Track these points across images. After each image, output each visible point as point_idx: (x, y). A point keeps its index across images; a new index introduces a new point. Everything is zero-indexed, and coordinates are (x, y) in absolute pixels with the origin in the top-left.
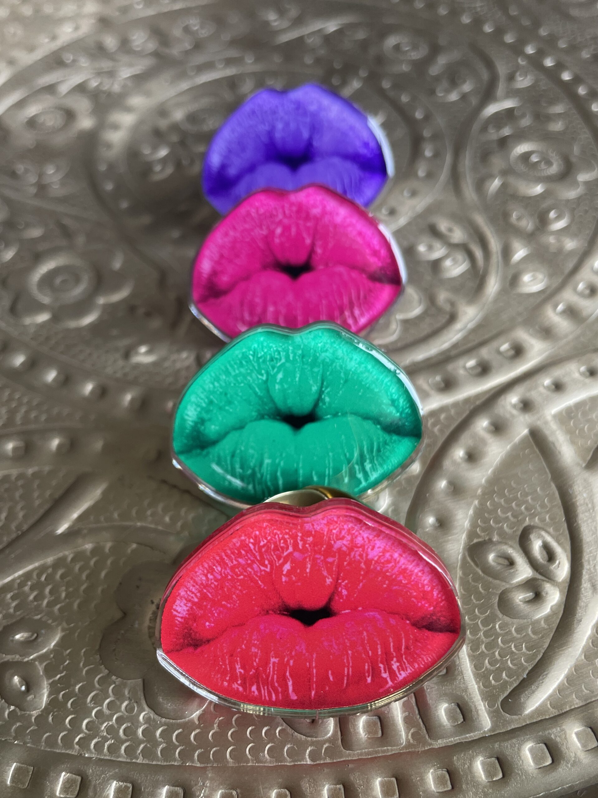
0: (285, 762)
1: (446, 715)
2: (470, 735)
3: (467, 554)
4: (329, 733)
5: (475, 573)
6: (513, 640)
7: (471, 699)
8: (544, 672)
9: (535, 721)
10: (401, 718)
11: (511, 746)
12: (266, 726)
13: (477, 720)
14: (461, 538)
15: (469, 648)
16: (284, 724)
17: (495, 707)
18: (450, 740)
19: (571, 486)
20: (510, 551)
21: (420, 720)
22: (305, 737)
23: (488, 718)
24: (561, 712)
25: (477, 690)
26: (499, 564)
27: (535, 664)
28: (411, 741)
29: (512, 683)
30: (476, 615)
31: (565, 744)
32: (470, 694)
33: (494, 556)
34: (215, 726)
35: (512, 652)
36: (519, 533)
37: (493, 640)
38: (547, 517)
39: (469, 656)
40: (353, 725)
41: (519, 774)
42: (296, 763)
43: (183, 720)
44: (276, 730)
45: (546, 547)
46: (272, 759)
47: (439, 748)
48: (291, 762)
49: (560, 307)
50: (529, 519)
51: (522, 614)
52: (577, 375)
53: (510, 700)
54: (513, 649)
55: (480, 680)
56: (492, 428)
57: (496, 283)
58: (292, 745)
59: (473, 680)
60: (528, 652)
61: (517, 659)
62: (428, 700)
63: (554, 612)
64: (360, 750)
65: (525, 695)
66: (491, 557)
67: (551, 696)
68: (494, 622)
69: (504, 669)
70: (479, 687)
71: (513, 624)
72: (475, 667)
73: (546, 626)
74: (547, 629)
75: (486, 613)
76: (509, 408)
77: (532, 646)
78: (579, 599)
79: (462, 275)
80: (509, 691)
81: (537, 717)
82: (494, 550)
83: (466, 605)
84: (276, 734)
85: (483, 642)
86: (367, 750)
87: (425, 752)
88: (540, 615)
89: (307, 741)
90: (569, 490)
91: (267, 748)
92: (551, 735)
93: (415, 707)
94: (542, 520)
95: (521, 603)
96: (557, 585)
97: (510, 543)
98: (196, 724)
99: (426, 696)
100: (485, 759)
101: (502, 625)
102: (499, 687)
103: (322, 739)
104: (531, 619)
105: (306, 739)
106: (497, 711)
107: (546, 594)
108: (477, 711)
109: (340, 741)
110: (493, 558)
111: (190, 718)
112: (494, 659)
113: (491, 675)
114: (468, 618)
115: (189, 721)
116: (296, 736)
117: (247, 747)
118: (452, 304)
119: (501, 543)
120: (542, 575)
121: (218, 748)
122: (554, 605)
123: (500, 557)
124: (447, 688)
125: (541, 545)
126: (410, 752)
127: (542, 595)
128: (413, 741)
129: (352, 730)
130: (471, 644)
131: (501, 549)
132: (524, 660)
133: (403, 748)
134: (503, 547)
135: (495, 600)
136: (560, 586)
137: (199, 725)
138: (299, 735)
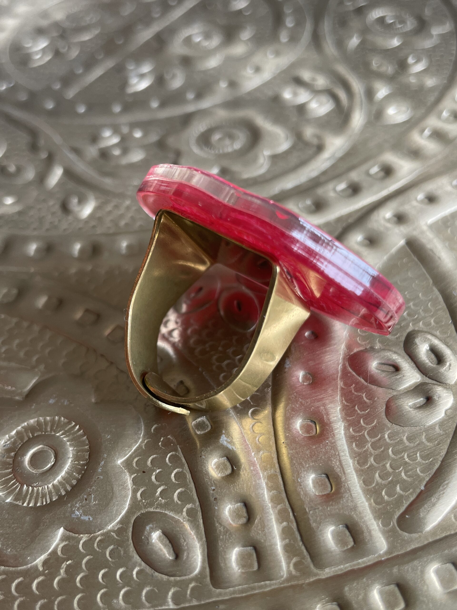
0: (143, 608)
1: (333, 539)
2: (362, 560)
3: (347, 364)
4: (195, 570)
5: (357, 383)
6: (405, 449)
7: (362, 518)
8: (445, 481)
9: (438, 537)
10: (280, 546)
11: (413, 569)
12: (122, 567)
13: (371, 542)
14: (341, 348)
15: (356, 462)
16: (143, 563)
17: (391, 526)
19: (455, 289)
20: (395, 357)
21: (303, 548)
22: (167, 577)
23: (382, 539)
25: (368, 508)
26: (383, 371)
27: (433, 474)
28: (294, 572)
29: (408, 497)
30: (362, 426)
32: (360, 513)
33: (377, 363)
34: (62, 571)
35: (406, 463)
36: (403, 339)
37: (383, 451)
38: (432, 321)
39: (357, 471)
40: (224, 558)
41: (424, 602)
43: (25, 567)
44: (133, 571)
45: (433, 350)
46: (127, 606)
47: (327, 579)
48: (150, 608)
49: (427, 132)
50: (413, 325)
51: (413, 421)
52: (449, 188)
53: (407, 516)
54: (407, 460)
55: (371, 497)
56: (367, 242)
57: (361, 117)
58: (151, 588)
59: (363, 496)
60: (424, 462)
61: (411, 470)
62: (312, 524)
63: (448, 417)
64: (233, 587)
65: (425, 509)
66: (374, 364)
67: (454, 508)
68: (382, 433)
69: (398, 482)
70: (370, 505)
71: (404, 432)
72: (364, 482)
73: (442, 433)
74: (443, 435)
75: (372, 424)
76: (382, 222)
77: (429, 454)
79: (328, 115)
80: (406, 506)
81: (441, 533)
82: (377, 357)
83: (350, 417)
84: (132, 575)
85: (371, 454)
86: (240, 587)
87: (310, 584)
88: (434, 421)
89: (169, 582)
90: (453, 292)
91: (122, 592)
93: (297, 533)
94: (427, 324)
95: (411, 409)
96: (449, 388)
97: (394, 349)
98: (39, 570)
99: (308, 519)
100: (382, 587)
101: (391, 435)
102: (394, 502)
103: (187, 577)
104: (425, 426)
105: (168, 579)
106: (393, 530)
107: (439, 398)
108: (370, 532)
109: (208, 578)
110: (376, 365)
111: (33, 564)
112: (385, 472)
113: (383, 490)
114: (353, 430)
115: (31, 567)
116: (156, 577)
117: (98, 594)
118: (319, 137)
119: (384, 350)
120: (433, 380)
121: (64, 597)
122: (449, 409)
123: (384, 364)
124: (333, 508)
125: (428, 348)
126: (292, 587)
127: (434, 399)
128: (296, 573)
129: (222, 565)
130: (358, 458)
131: (385, 356)
132: (419, 470)
133: (284, 582)
134: (386, 354)
135: (382, 408)
136: (453, 388)
137: (44, 570)
138: (160, 575)
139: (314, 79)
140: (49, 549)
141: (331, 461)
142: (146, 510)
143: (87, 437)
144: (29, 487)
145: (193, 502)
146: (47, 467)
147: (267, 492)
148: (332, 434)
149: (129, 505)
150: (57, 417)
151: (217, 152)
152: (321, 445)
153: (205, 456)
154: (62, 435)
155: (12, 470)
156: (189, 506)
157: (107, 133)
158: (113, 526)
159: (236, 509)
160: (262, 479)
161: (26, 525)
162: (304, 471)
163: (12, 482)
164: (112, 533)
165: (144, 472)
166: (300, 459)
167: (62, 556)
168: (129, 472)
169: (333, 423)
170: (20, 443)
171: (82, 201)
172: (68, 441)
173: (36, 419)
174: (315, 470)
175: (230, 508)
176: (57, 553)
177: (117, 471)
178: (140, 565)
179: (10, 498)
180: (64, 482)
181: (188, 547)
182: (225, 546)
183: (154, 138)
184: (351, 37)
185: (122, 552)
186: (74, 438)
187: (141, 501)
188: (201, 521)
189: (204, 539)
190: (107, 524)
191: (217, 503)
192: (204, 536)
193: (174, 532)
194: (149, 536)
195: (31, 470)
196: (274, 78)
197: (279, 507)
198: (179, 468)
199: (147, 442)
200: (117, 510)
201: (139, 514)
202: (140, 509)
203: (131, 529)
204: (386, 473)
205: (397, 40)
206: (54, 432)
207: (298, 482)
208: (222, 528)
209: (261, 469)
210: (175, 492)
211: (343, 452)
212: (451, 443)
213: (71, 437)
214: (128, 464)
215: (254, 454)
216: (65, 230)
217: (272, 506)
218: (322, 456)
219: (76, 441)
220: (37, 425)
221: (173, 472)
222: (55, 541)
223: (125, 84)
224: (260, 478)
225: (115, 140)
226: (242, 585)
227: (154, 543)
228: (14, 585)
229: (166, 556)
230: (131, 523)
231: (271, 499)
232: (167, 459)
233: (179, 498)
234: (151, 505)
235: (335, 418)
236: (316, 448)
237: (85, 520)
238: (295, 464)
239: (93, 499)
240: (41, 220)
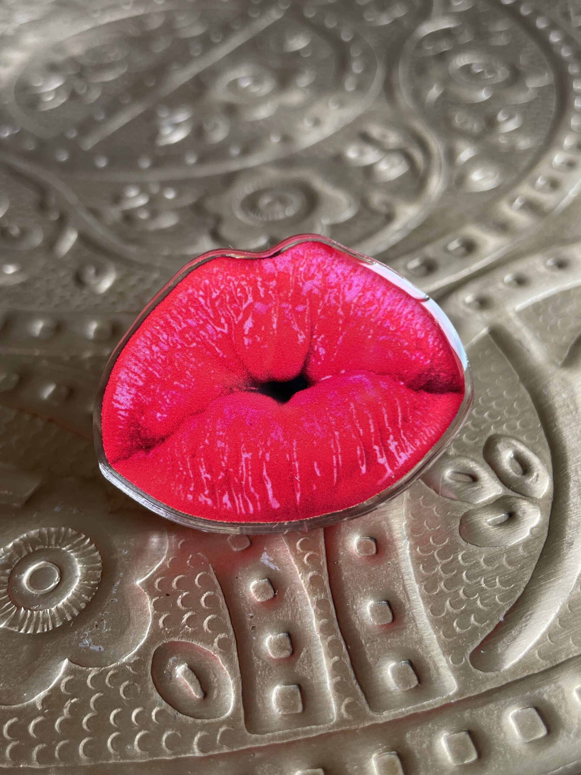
0: (163, 755)
1: (393, 677)
2: (428, 702)
4: (227, 711)
5: (427, 495)
6: (482, 573)
7: (428, 653)
8: (528, 611)
9: (519, 677)
10: (330, 685)
11: (488, 714)
12: (138, 707)
13: (438, 681)
15: (423, 587)
16: (164, 703)
17: (463, 662)
18: (400, 710)
19: (546, 387)
20: (472, 465)
21: (357, 686)
22: (192, 719)
23: (452, 678)
24: (554, 664)
25: (436, 641)
26: (458, 481)
27: (514, 602)
28: (345, 715)
29: (484, 629)
30: (431, 545)
31: (563, 706)
32: (426, 647)
33: (451, 472)
34: (65, 711)
35: (482, 589)
36: (483, 444)
37: (455, 575)
38: (518, 424)
39: (423, 598)
40: (262, 698)
41: (500, 752)
42: (179, 756)
43: (20, 705)
44: (152, 711)
45: (519, 458)
46: (143, 753)
47: (385, 724)
48: (171, 755)
49: (518, 203)
50: (494, 428)
51: (493, 540)
52: (542, 269)
53: (482, 652)
54: (484, 585)
55: (440, 628)
57: (439, 182)
58: (174, 732)
59: (430, 627)
60: (504, 588)
61: (489, 597)
62: (368, 659)
63: (534, 536)
64: (272, 732)
65: (504, 643)
66: (448, 473)
67: (539, 643)
68: (455, 553)
69: (472, 612)
70: (439, 638)
71: (481, 553)
72: (431, 610)
73: (526, 554)
74: (528, 557)
75: (443, 543)
76: (462, 306)
77: (509, 580)
78: (567, 517)
79: (401, 179)
80: (480, 640)
81: (522, 673)
82: (451, 465)
83: (417, 534)
84: (151, 716)
85: (441, 579)
86: (281, 732)
87: (365, 730)
88: (517, 541)
89: (195, 725)
90: (544, 391)
91: (138, 737)
92: (543, 695)
93: (350, 669)
94: (512, 428)
95: (490, 526)
96: (536, 502)
97: (471, 456)
98: (38, 709)
99: (365, 653)
100: (451, 734)
101: (466, 556)
102: (467, 635)
103: (217, 719)
104: (506, 546)
105: (194, 722)
106: (465, 668)
107: (523, 514)
108: (437, 669)
109: (243, 721)
110: (450, 474)
111: (29, 702)
112: (457, 599)
113: (455, 620)
114: (420, 549)
115: (27, 705)
116: (180, 719)
117: (108, 738)
118: (389, 205)
119: (459, 456)
120: (517, 492)
121: (67, 741)
122: (535, 527)
123: (459, 473)
124: (394, 641)
125: (512, 456)
126: (343, 732)
127: (518, 515)
128: (348, 716)
129: (260, 705)
130: (425, 582)
131: (460, 464)
132: (498, 598)
133: (333, 726)
134: (462, 461)
135: (455, 525)
136: (541, 503)
137: (43, 710)
138: (184, 716)
139: (384, 136)
140: (51, 684)
141: (394, 585)
142: (170, 640)
143: (100, 553)
144: (27, 611)
145: (225, 630)
146: (50, 587)
147: (316, 622)
148: (394, 553)
149: (149, 633)
150: (63, 529)
151: (265, 219)
152: (382, 566)
153: (241, 576)
154: (70, 549)
155: (8, 590)
156: (222, 636)
157: (132, 193)
158: (129, 659)
159: (277, 640)
160: (310, 605)
161: (23, 655)
162: (361, 596)
163: (7, 604)
164: (127, 667)
165: (168, 595)
166: (356, 582)
167: (65, 692)
168: (150, 595)
169: (396, 541)
170: (17, 559)
171: (100, 272)
172: (77, 557)
173: (38, 530)
174: (374, 595)
175: (271, 639)
176: (60, 690)
177: (135, 594)
178: (160, 705)
179: (4, 624)
180: (70, 605)
181: (218, 684)
182: (264, 683)
183: (189, 199)
184: (430, 87)
185: (139, 689)
186: (83, 553)
187: (164, 629)
188: (236, 654)
189: (239, 675)
190: (121, 656)
191: (256, 632)
192: (239, 672)
193: (203, 666)
194: (172, 670)
195: (30, 591)
196: (337, 134)
197: (330, 638)
198: (210, 591)
199: (172, 560)
200: (134, 640)
201: (160, 644)
202: (162, 638)
203: (150, 662)
204: (458, 601)
205: (485, 92)
206: (59, 546)
207: (353, 609)
208: (260, 662)
209: (309, 593)
210: (205, 619)
211: (408, 575)
212: (536, 566)
213: (80, 553)
214: (149, 585)
215: (302, 576)
216: (78, 307)
217: (321, 637)
218: (382, 580)
219: (85, 556)
220: (39, 537)
221: (202, 595)
222: (58, 675)
223: (155, 134)
224: (308, 605)
225: (142, 201)
226: (283, 730)
227: (178, 679)
228: (6, 726)
229: (193, 694)
230: (151, 654)
231: (321, 630)
232: (196, 580)
233: (209, 626)
234: (175, 633)
235: (399, 535)
236: (375, 570)
237: (94, 650)
238: (350, 588)
239: (105, 625)
240: (49, 294)
